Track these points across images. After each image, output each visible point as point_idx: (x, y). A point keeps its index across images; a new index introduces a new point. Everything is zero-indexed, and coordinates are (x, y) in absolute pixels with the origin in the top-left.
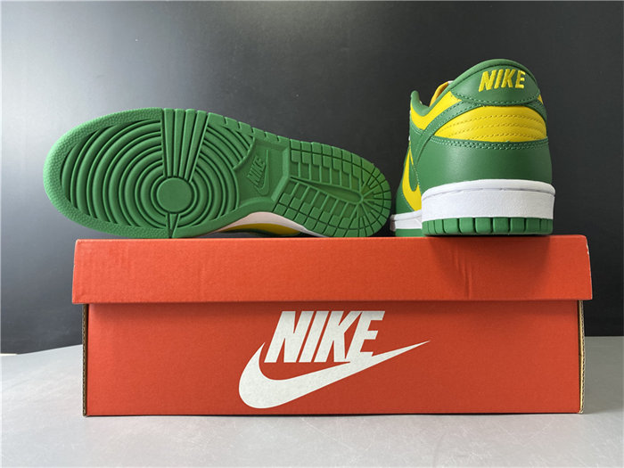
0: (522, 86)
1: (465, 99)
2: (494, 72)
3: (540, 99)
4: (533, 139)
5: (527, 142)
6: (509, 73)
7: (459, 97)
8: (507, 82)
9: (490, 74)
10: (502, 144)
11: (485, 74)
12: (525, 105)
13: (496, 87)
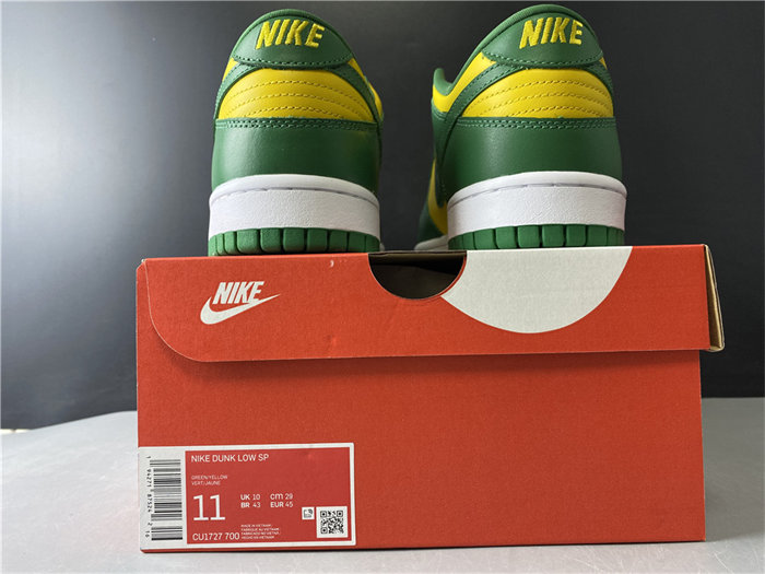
0: (579, 42)
1: (501, 61)
2: (540, 21)
3: (603, 62)
4: (594, 116)
5: (588, 119)
6: (560, 23)
7: (493, 58)
8: (558, 35)
9: (534, 25)
10: (553, 120)
11: (528, 24)
12: (584, 67)
13: (543, 41)
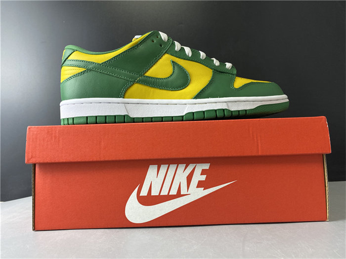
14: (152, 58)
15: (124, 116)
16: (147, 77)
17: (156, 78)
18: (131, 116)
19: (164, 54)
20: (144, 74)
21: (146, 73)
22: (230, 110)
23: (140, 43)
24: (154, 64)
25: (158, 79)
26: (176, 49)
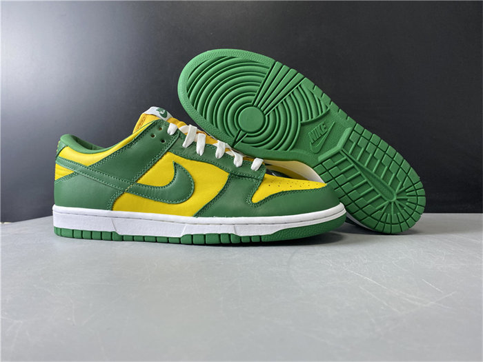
14: (149, 159)
15: (112, 233)
16: (140, 184)
17: (151, 187)
18: (120, 234)
19: (166, 153)
20: (137, 181)
21: (139, 179)
22: (238, 235)
23: (135, 140)
24: (151, 167)
25: (154, 187)
26: (183, 145)
